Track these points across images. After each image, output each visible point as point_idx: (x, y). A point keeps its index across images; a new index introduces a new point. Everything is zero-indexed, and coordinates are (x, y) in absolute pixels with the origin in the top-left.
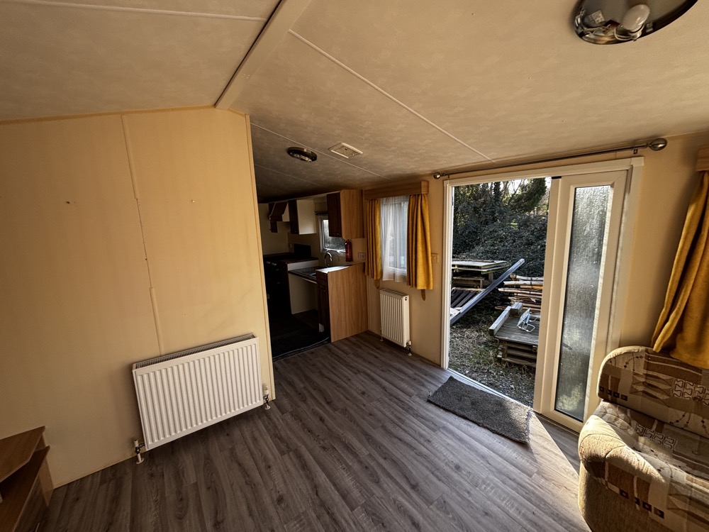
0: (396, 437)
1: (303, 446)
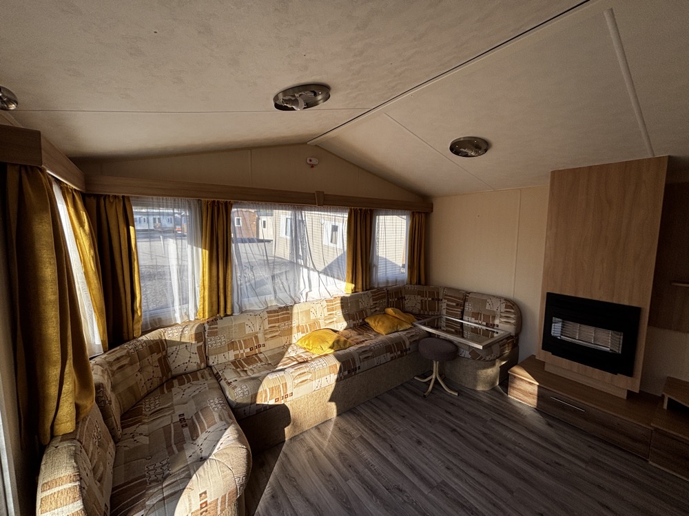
0: (311, 504)
1: (426, 493)
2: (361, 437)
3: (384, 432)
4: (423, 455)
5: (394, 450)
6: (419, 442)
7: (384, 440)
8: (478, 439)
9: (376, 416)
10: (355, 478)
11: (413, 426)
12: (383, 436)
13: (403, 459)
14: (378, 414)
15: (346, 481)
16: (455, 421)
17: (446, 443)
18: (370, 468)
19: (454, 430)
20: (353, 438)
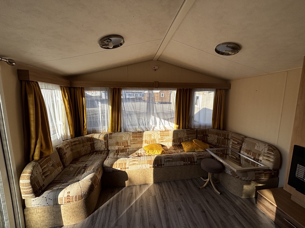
2: (155, 196)
3: (167, 198)
4: (177, 216)
5: (165, 208)
6: (180, 210)
7: (164, 201)
8: (216, 222)
9: (168, 189)
10: (140, 212)
11: (182, 201)
12: (164, 199)
13: (166, 214)
14: (170, 189)
15: (136, 212)
16: (208, 207)
17: (194, 216)
18: (149, 211)
19: (204, 212)
20: (151, 195)
